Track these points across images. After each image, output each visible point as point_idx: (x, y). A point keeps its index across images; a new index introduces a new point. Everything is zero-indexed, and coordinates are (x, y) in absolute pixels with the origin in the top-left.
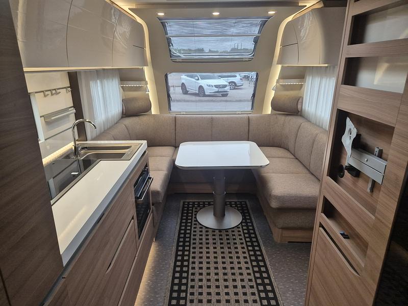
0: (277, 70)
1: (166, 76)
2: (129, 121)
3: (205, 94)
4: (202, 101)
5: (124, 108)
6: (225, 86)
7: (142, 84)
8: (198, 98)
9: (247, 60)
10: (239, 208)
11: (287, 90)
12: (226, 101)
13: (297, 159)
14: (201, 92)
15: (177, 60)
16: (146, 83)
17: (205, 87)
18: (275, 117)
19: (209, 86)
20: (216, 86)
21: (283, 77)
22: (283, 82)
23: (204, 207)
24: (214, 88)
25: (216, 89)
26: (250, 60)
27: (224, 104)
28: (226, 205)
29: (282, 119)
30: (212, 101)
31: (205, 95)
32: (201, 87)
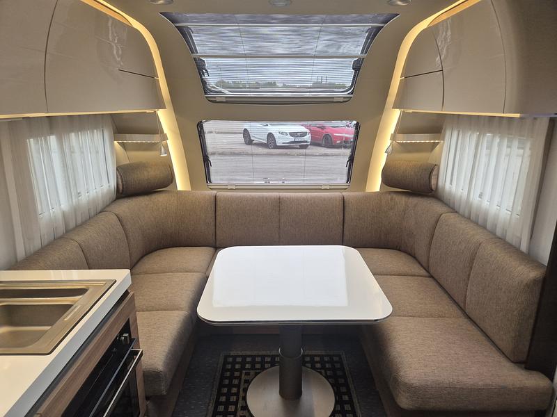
0: (393, 118)
1: (200, 126)
2: (127, 207)
3: (276, 145)
4: (271, 155)
5: (120, 183)
6: (304, 134)
7: (155, 139)
8: (266, 151)
9: (342, 100)
10: (329, 373)
11: (409, 151)
12: (305, 155)
13: (431, 277)
14: (271, 142)
15: (218, 99)
16: (165, 138)
17: (276, 135)
18: (390, 197)
19: (282, 133)
20: (292, 134)
21: (402, 129)
22: (402, 139)
23: (263, 368)
24: (289, 136)
25: (292, 139)
26: (346, 100)
27: (302, 158)
28: (304, 363)
29: (402, 201)
30: (286, 154)
31: (276, 147)
32: (270, 135)
